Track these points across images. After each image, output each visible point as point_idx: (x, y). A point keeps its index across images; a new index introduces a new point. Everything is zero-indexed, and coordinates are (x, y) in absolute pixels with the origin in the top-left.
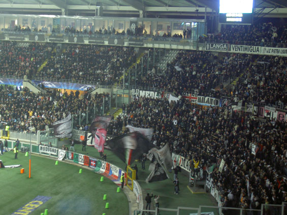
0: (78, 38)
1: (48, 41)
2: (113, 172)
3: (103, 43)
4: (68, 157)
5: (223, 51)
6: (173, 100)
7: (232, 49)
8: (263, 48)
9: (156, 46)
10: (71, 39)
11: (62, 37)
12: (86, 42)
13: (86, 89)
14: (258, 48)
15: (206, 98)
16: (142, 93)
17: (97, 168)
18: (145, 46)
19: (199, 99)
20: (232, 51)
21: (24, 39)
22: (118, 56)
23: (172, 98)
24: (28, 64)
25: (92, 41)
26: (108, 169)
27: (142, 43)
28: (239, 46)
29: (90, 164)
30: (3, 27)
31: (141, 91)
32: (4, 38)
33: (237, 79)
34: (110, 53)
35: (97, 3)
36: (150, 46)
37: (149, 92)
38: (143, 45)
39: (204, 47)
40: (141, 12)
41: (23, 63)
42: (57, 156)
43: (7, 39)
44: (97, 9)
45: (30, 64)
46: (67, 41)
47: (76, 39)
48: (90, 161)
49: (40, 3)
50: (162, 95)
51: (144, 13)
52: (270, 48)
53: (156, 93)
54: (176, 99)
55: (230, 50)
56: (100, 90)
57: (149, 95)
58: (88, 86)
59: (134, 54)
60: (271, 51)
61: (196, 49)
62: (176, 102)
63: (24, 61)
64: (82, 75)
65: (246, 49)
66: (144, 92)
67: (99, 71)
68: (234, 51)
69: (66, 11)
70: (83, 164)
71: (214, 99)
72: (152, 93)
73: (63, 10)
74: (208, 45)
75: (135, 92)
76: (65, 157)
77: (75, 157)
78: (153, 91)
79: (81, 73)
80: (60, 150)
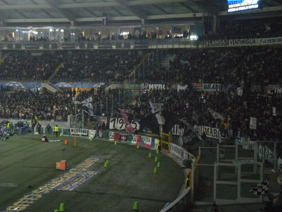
0: (88, 44)
1: (61, 49)
2: (145, 142)
3: (112, 47)
4: (98, 136)
5: (221, 46)
6: (181, 89)
7: (230, 43)
8: (259, 39)
9: (160, 47)
10: (82, 46)
11: (74, 44)
12: (96, 47)
13: (100, 86)
14: (254, 40)
15: (212, 85)
16: (151, 86)
17: (127, 142)
18: (150, 47)
19: (205, 86)
20: (230, 45)
21: (39, 48)
22: (124, 59)
23: (180, 88)
24: (43, 69)
25: (101, 46)
26: (140, 140)
27: (146, 45)
28: (236, 40)
29: (120, 139)
30: (18, 39)
31: (150, 85)
32: (21, 48)
33: (235, 70)
34: (117, 57)
35: (103, 14)
36: (154, 47)
37: (157, 85)
38: (147, 47)
39: (203, 44)
40: (143, 20)
41: (38, 69)
42: (87, 136)
43: (23, 48)
44: (103, 20)
45: (45, 69)
46: (78, 48)
47: (86, 46)
48: (121, 136)
49: (51, 17)
50: (170, 86)
51: (145, 21)
52: (266, 39)
53: (164, 85)
54: (184, 88)
55: (228, 44)
56: (113, 86)
57: (158, 87)
58: (101, 84)
59: (139, 57)
60: (267, 41)
61: (196, 47)
62: (184, 90)
63: (39, 67)
64: (93, 75)
65: (243, 42)
66: (153, 85)
67: (109, 72)
68: (232, 45)
69: (74, 23)
70: (113, 140)
71: (219, 85)
72: (160, 85)
73: (72, 22)
74: (207, 43)
75: (145, 85)
76: (95, 137)
77: (106, 134)
78: (161, 84)
79: (92, 74)
80: (90, 130)
